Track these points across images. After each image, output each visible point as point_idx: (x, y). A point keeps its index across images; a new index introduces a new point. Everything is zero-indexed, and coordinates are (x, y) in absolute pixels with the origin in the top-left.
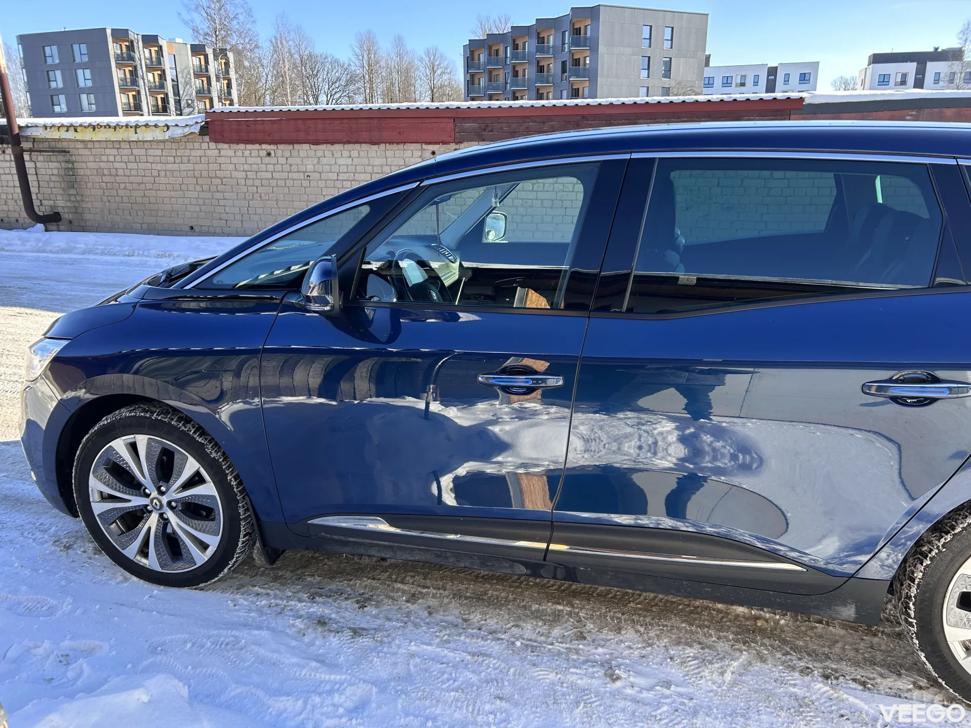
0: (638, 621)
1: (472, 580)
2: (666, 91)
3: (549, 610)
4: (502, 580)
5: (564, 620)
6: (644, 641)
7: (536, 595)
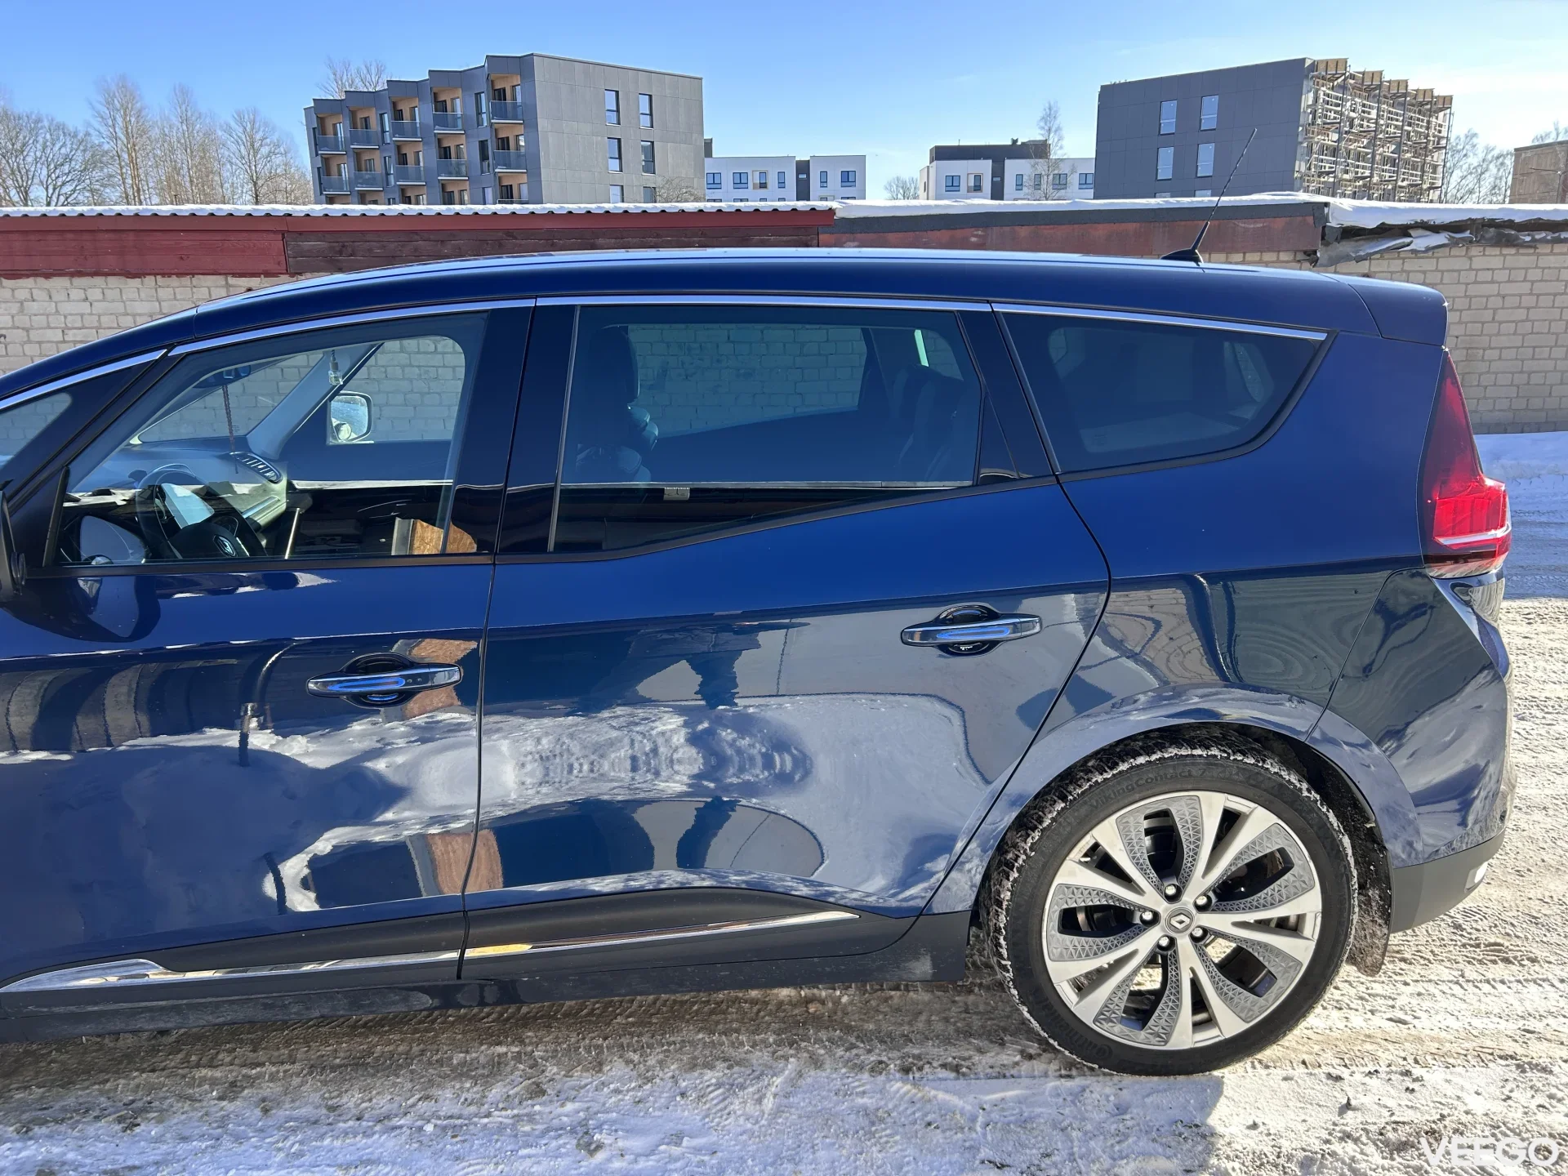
0: (629, 1045)
1: (347, 1035)
2: (651, 194)
3: (482, 1060)
4: (401, 1022)
5: (508, 1069)
6: (640, 1075)
7: (460, 1036)
